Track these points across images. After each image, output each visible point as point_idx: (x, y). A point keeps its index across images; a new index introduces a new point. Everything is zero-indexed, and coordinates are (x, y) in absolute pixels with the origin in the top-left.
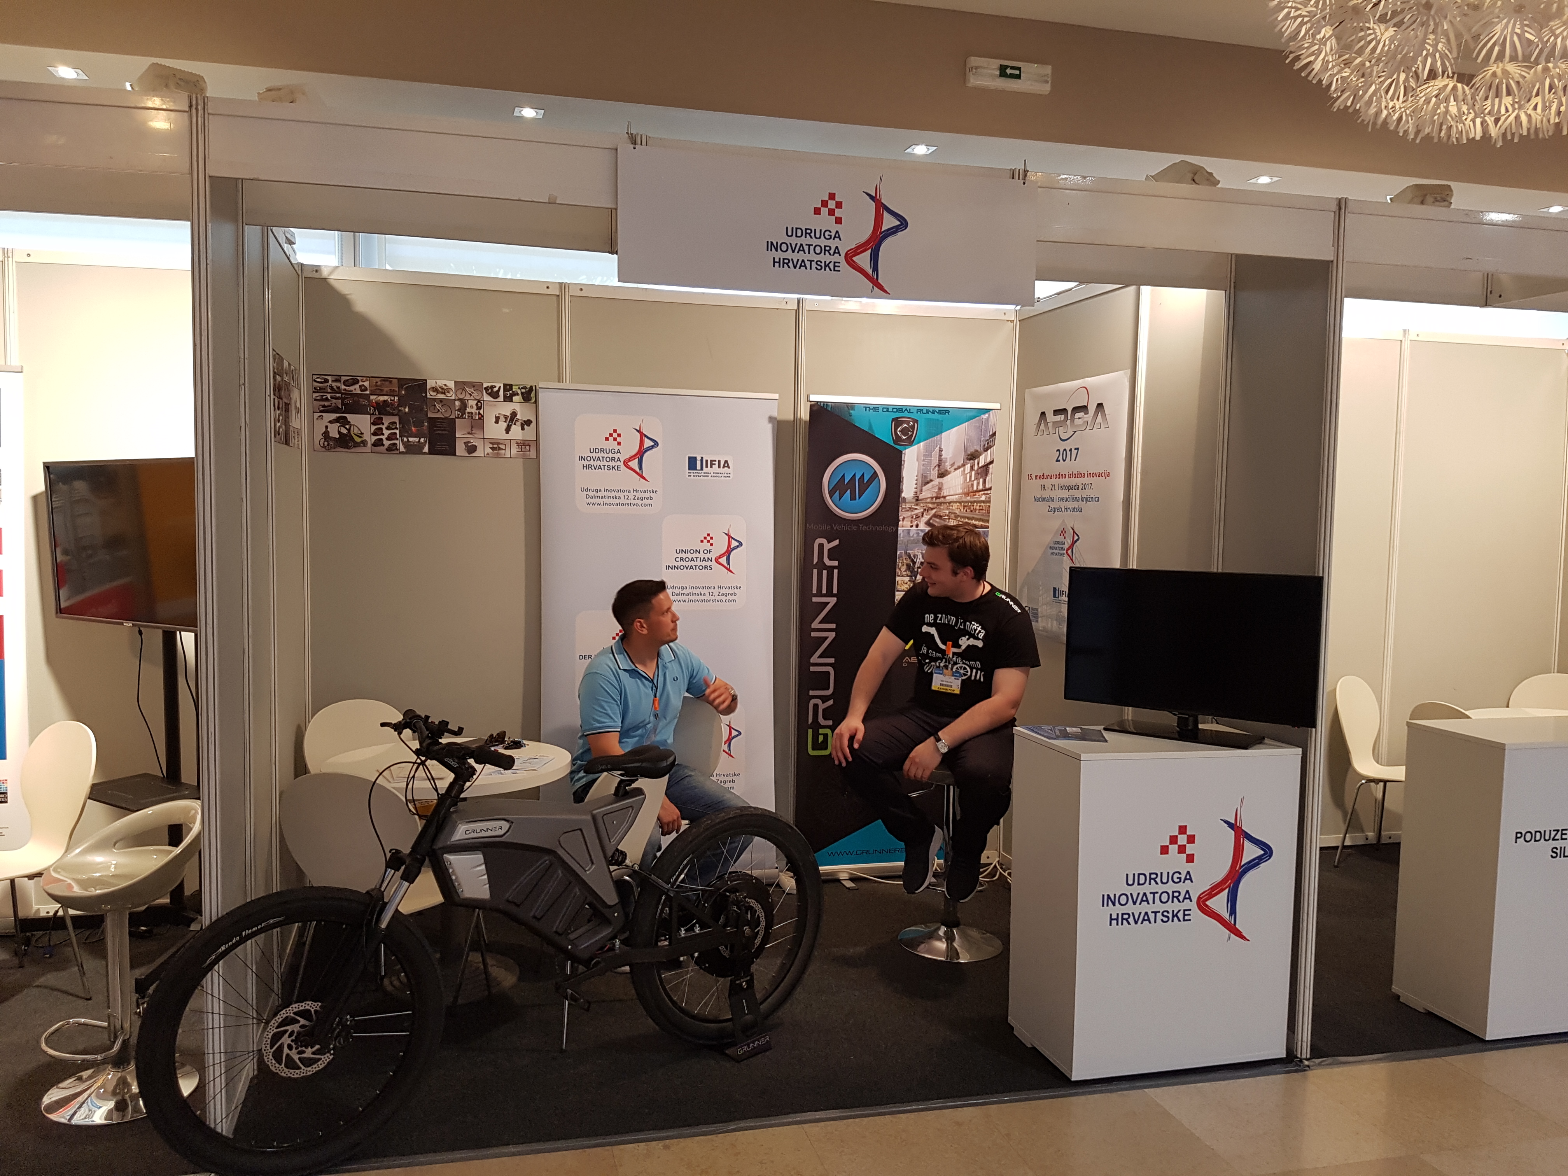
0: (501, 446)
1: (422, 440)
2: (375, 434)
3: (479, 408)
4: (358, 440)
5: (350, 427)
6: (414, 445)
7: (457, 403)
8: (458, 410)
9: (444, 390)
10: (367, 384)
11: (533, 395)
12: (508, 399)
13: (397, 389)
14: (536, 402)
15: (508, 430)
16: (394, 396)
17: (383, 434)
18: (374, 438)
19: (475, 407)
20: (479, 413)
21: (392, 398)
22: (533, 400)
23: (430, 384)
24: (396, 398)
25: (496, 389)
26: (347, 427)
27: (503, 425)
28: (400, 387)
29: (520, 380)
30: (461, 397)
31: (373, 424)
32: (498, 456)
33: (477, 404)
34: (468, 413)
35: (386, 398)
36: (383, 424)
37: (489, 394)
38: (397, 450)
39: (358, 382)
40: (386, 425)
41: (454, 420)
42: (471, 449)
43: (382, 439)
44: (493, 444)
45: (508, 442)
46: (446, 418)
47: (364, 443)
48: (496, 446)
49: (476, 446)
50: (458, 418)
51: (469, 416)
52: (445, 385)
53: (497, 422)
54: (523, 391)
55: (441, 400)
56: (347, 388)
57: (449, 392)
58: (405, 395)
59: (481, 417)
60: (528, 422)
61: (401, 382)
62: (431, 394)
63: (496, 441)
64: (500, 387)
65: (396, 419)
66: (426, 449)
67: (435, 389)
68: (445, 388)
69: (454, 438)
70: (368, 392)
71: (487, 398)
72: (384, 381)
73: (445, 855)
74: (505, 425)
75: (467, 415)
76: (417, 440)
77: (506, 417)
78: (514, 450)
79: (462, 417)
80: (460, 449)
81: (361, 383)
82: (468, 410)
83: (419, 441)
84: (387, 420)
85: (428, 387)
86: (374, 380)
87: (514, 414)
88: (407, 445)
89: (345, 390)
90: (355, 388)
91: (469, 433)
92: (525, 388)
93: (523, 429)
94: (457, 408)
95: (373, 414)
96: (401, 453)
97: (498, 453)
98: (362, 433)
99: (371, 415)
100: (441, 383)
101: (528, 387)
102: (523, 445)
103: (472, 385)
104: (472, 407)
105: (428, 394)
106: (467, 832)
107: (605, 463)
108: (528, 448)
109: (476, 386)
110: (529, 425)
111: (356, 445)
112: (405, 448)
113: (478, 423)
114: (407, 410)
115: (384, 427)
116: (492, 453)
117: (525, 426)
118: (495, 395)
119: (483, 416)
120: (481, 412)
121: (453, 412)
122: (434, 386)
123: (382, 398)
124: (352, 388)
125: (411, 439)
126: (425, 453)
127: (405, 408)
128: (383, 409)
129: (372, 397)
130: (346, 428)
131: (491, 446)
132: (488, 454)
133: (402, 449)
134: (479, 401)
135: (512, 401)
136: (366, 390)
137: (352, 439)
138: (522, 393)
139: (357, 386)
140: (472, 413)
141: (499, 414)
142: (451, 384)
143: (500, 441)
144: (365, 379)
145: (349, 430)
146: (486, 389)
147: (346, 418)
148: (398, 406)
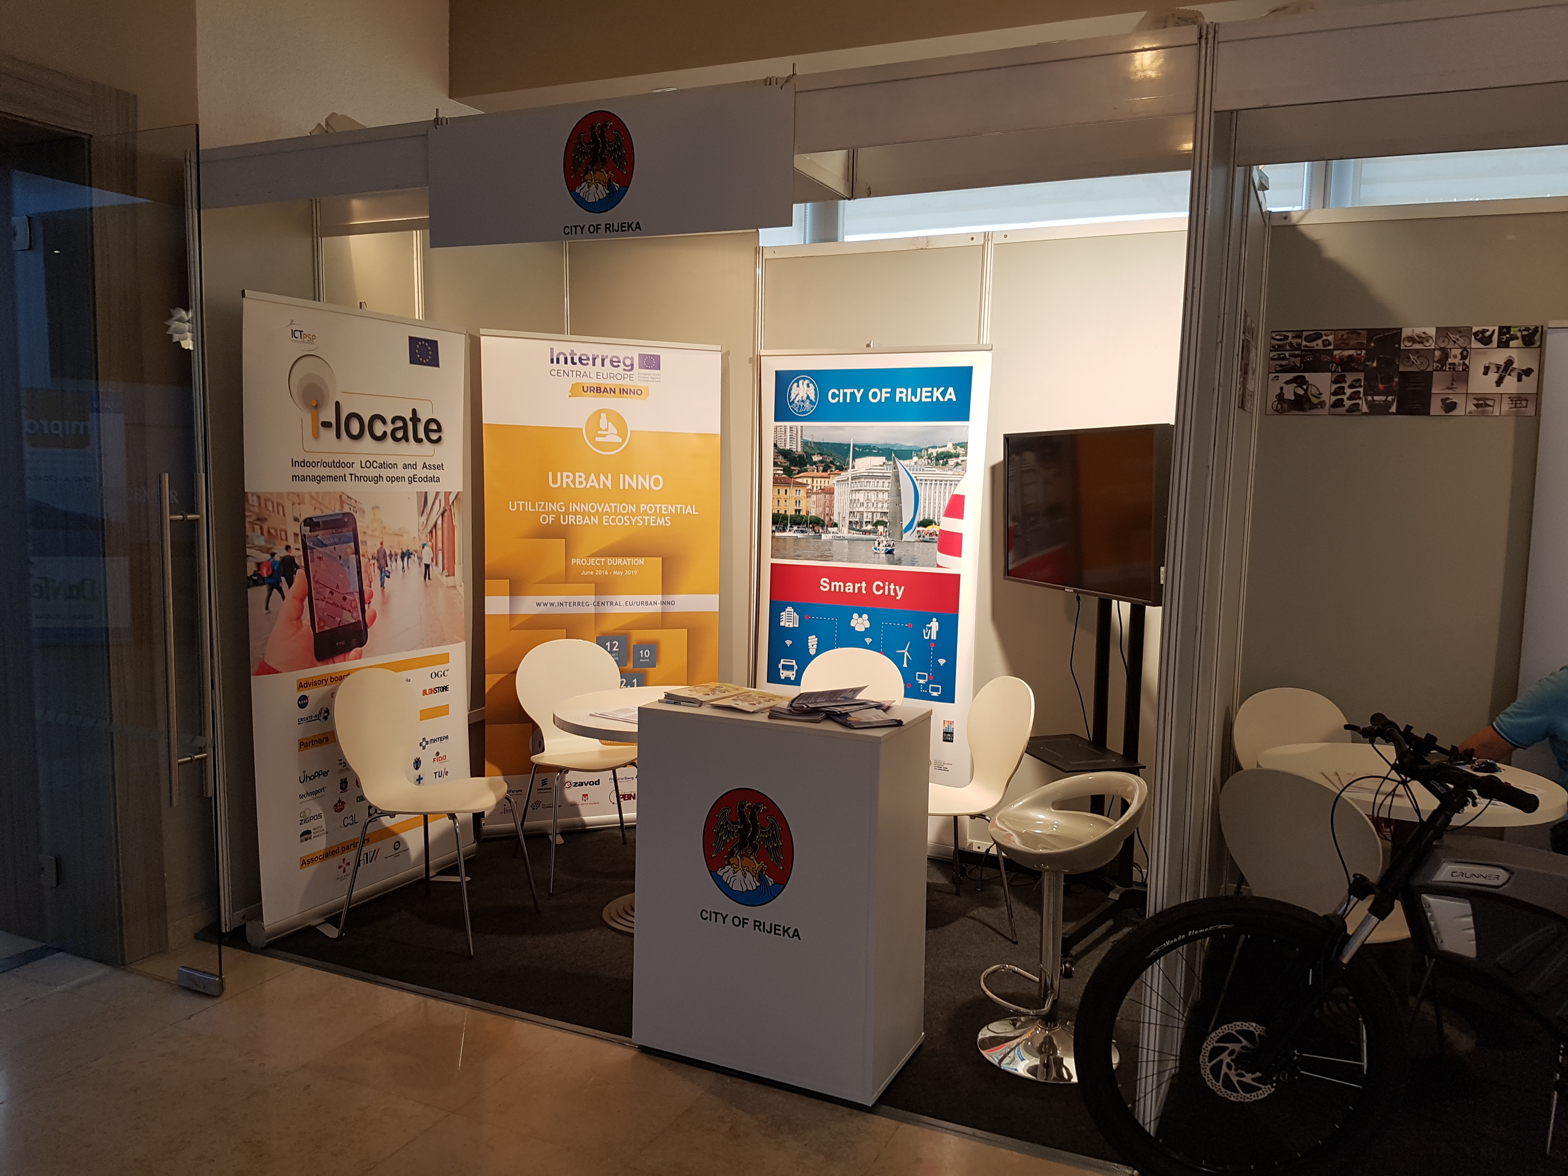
0: (1488, 402)
1: (1390, 398)
2: (1335, 394)
3: (1464, 358)
4: (1315, 401)
5: (1307, 388)
6: (1381, 405)
7: (1437, 353)
8: (1438, 362)
9: (1422, 339)
10: (1331, 338)
11: (1537, 337)
12: (1503, 344)
13: (1365, 342)
14: (1540, 346)
15: (1499, 383)
16: (1361, 350)
17: (1344, 394)
18: (1334, 398)
19: (1459, 357)
20: (1464, 364)
21: (1359, 352)
22: (1538, 344)
23: (1406, 332)
24: (1364, 352)
25: (1488, 334)
26: (1305, 387)
27: (1493, 376)
28: (1369, 339)
29: (1520, 320)
30: (1442, 346)
31: (1334, 382)
32: (1483, 414)
33: (1461, 353)
34: (1450, 364)
35: (1351, 352)
36: (1345, 382)
37: (1478, 340)
38: (1360, 410)
39: (1321, 336)
40: (1349, 383)
41: (1431, 373)
42: (1449, 407)
43: (1342, 400)
44: (1478, 399)
45: (1498, 398)
46: (1422, 372)
47: (1322, 404)
48: (1482, 402)
49: (1456, 403)
50: (1436, 370)
51: (1450, 368)
52: (1424, 333)
53: (1485, 373)
54: (1524, 333)
55: (1417, 351)
56: (1308, 344)
57: (1427, 341)
58: (1374, 347)
59: (1466, 368)
60: (1528, 372)
61: (1371, 333)
62: (1405, 345)
63: (1482, 396)
64: (1493, 332)
65: (1361, 376)
66: (1393, 409)
67: (1411, 339)
68: (1424, 336)
69: (1429, 394)
70: (1331, 347)
71: (1475, 344)
72: (1352, 333)
74: (1497, 376)
75: (1448, 366)
76: (1383, 398)
77: (1498, 367)
78: (1506, 407)
79: (1441, 370)
80: (1436, 407)
81: (1324, 338)
82: (1450, 360)
83: (1386, 400)
84: (1350, 378)
85: (1403, 336)
86: (1340, 334)
87: (1510, 362)
88: (1370, 405)
89: (1306, 346)
90: (1318, 344)
91: (1448, 388)
92: (1527, 329)
93: (1520, 380)
94: (1436, 359)
95: (1335, 371)
96: (1365, 414)
97: (1483, 411)
98: (1320, 394)
99: (1332, 372)
100: (1419, 331)
101: (1532, 328)
102: (1518, 399)
103: (1459, 330)
104: (1455, 357)
105: (1402, 345)
108: (1524, 403)
109: (1464, 332)
110: (1528, 375)
111: (1313, 407)
112: (1368, 408)
113: (1461, 375)
114: (1375, 365)
115: (1346, 385)
116: (1475, 411)
117: (1524, 377)
118: (1486, 340)
119: (1468, 367)
120: (1467, 362)
121: (1431, 362)
122: (1410, 334)
123: (1347, 353)
124: (1314, 344)
125: (1376, 398)
126: (1393, 414)
127: (1373, 362)
128: (1347, 365)
129: (1336, 352)
130: (1303, 389)
131: (1476, 402)
132: (1470, 412)
133: (1365, 408)
134: (1465, 349)
135: (1508, 346)
136: (1330, 345)
137: (1309, 400)
138: (1523, 336)
139: (1320, 342)
140: (1454, 364)
141: (1489, 363)
142: (1432, 331)
143: (1488, 396)
144: (1329, 332)
145: (1306, 391)
146: (1476, 334)
147: (1304, 377)
148: (1365, 361)
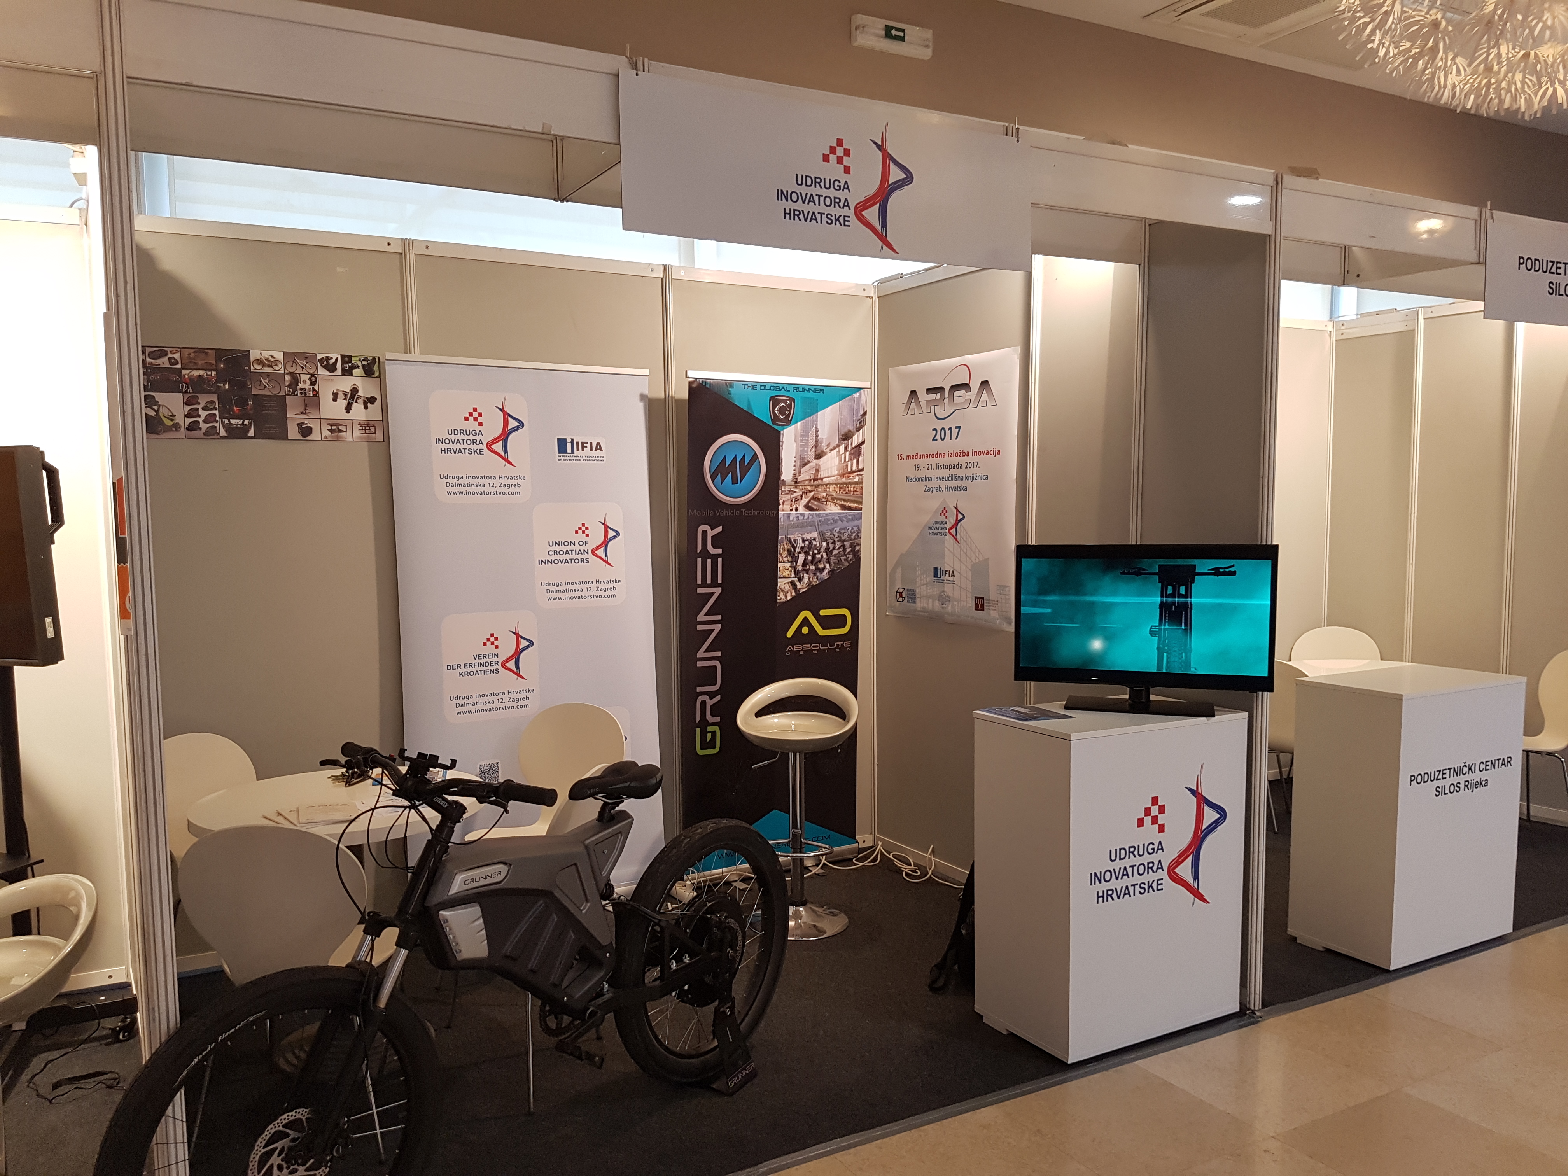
0: (340, 427)
1: (246, 422)
2: (188, 416)
3: (313, 383)
4: (169, 423)
5: (158, 409)
6: (239, 428)
7: (287, 378)
8: (289, 386)
9: (272, 363)
10: (177, 356)
11: (376, 368)
12: (347, 372)
13: (214, 362)
14: (379, 376)
15: (348, 409)
16: (211, 370)
17: (200, 416)
18: (188, 421)
19: (309, 382)
20: (314, 390)
21: (209, 373)
22: (377, 374)
23: (254, 355)
24: (214, 373)
25: (332, 361)
26: (155, 408)
27: (342, 403)
28: (218, 359)
29: (360, 350)
30: (291, 371)
31: (187, 403)
32: (338, 439)
33: (310, 379)
34: (301, 389)
35: (201, 372)
36: (199, 404)
37: (324, 367)
38: (218, 434)
39: (167, 354)
40: (202, 405)
41: (284, 397)
42: (306, 432)
43: (198, 422)
44: (331, 425)
45: (349, 423)
46: (275, 396)
47: (176, 427)
48: (336, 428)
49: (311, 428)
50: (288, 395)
51: (301, 393)
52: (272, 357)
53: (335, 400)
54: (364, 363)
55: (268, 375)
56: (153, 361)
57: (276, 365)
58: (223, 368)
59: (316, 394)
60: (372, 400)
61: (220, 353)
62: (255, 368)
63: (335, 422)
64: (337, 359)
65: (215, 398)
66: (251, 433)
67: (260, 362)
68: (272, 360)
69: (284, 420)
70: (179, 366)
71: (321, 371)
72: (199, 352)
73: (441, 912)
74: (345, 403)
75: (299, 391)
76: (240, 421)
77: (345, 394)
78: (357, 432)
79: (293, 394)
80: (293, 432)
81: (170, 355)
82: (301, 385)
83: (243, 424)
84: (203, 399)
85: (252, 359)
86: (187, 352)
87: (355, 390)
88: (228, 428)
89: (151, 363)
90: (164, 362)
91: (302, 413)
92: (366, 359)
93: (366, 407)
94: (287, 384)
95: (186, 392)
96: (223, 437)
97: (337, 437)
98: (173, 415)
99: (183, 393)
100: (267, 354)
101: (371, 358)
102: (367, 426)
103: (305, 356)
104: (305, 382)
105: (252, 367)
106: (467, 882)
107: (465, 446)
108: (373, 429)
109: (309, 358)
110: (372, 403)
111: (168, 429)
112: (226, 431)
113: (312, 401)
114: (227, 387)
115: (200, 407)
116: (330, 436)
117: (369, 404)
118: (331, 368)
119: (318, 393)
120: (316, 387)
121: (283, 387)
122: (258, 358)
123: (196, 373)
124: (159, 361)
125: (233, 421)
126: (251, 438)
127: (225, 384)
128: (199, 385)
129: (184, 372)
130: (154, 410)
131: (330, 428)
132: (326, 437)
133: (223, 433)
134: (313, 375)
135: (351, 375)
136: (177, 363)
137: (161, 422)
138: (363, 366)
139: (165, 359)
140: (305, 389)
141: (337, 390)
142: (279, 356)
143: (339, 422)
144: (175, 349)
145: (157, 411)
146: (321, 361)
147: (153, 397)
148: (217, 382)
